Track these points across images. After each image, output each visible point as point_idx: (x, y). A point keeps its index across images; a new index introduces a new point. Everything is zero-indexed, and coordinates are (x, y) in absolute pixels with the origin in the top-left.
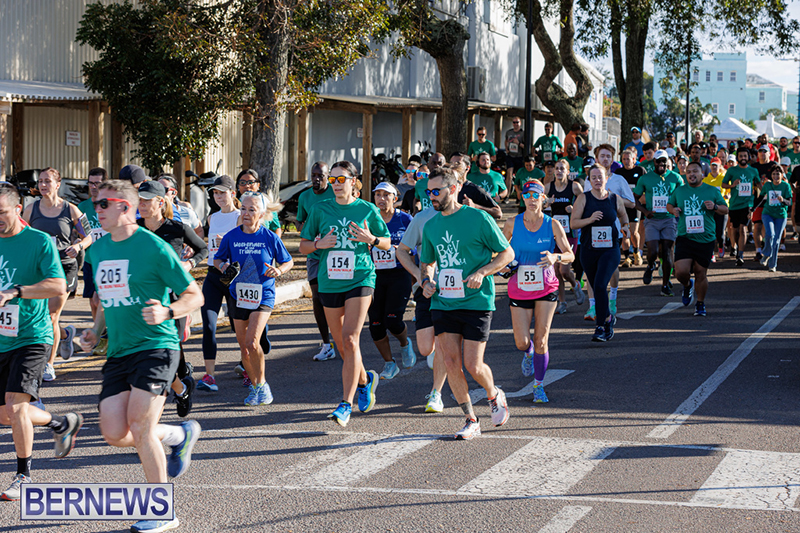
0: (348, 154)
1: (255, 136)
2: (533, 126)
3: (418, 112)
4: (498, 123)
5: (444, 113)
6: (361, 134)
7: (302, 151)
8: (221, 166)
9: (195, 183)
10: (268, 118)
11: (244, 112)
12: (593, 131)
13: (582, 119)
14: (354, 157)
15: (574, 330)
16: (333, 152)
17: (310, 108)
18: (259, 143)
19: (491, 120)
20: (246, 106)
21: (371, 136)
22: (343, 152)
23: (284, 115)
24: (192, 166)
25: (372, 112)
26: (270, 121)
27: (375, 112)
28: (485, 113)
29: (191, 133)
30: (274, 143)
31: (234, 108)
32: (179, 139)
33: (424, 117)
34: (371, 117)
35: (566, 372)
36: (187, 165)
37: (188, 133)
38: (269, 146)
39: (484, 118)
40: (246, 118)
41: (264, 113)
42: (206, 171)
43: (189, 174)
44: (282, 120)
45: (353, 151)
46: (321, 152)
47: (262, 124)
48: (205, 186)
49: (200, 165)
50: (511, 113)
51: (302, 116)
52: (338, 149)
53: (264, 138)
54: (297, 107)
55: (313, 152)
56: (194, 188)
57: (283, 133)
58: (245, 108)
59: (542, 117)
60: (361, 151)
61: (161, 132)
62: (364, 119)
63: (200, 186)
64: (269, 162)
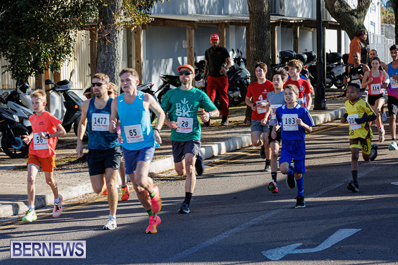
0: (175, 62)
1: (100, 50)
2: (324, 34)
3: (230, 26)
4: (295, 32)
5: (251, 26)
6: (185, 45)
7: (138, 61)
8: (74, 75)
9: (53, 89)
10: (109, 35)
11: (91, 31)
12: (374, 36)
13: (363, 27)
14: (181, 64)
15: (360, 197)
16: (163, 60)
17: (143, 26)
18: (103, 56)
19: (291, 30)
20: (91, 26)
21: (193, 46)
22: (171, 60)
23: (122, 32)
24: (50, 77)
25: (193, 27)
26: (111, 38)
27: (196, 27)
28: (285, 24)
29: (49, 50)
30: (115, 55)
31: (82, 28)
32: (39, 55)
33: (236, 30)
34: (193, 32)
35: (353, 231)
36: (47, 75)
37: (46, 50)
38: (111, 58)
39: (285, 29)
40: (92, 36)
41: (106, 31)
42: (62, 80)
43: (48, 82)
44: (121, 36)
45: (180, 59)
46: (154, 60)
47: (105, 40)
48: (62, 92)
49: (57, 75)
50: (306, 24)
51: (137, 32)
52: (167, 58)
53: (107, 51)
54: (132, 26)
55: (147, 61)
56: (53, 93)
57: (121, 47)
58: (91, 28)
59: (332, 26)
60: (186, 59)
61: (25, 50)
62: (187, 33)
63: (57, 92)
64: (111, 70)
